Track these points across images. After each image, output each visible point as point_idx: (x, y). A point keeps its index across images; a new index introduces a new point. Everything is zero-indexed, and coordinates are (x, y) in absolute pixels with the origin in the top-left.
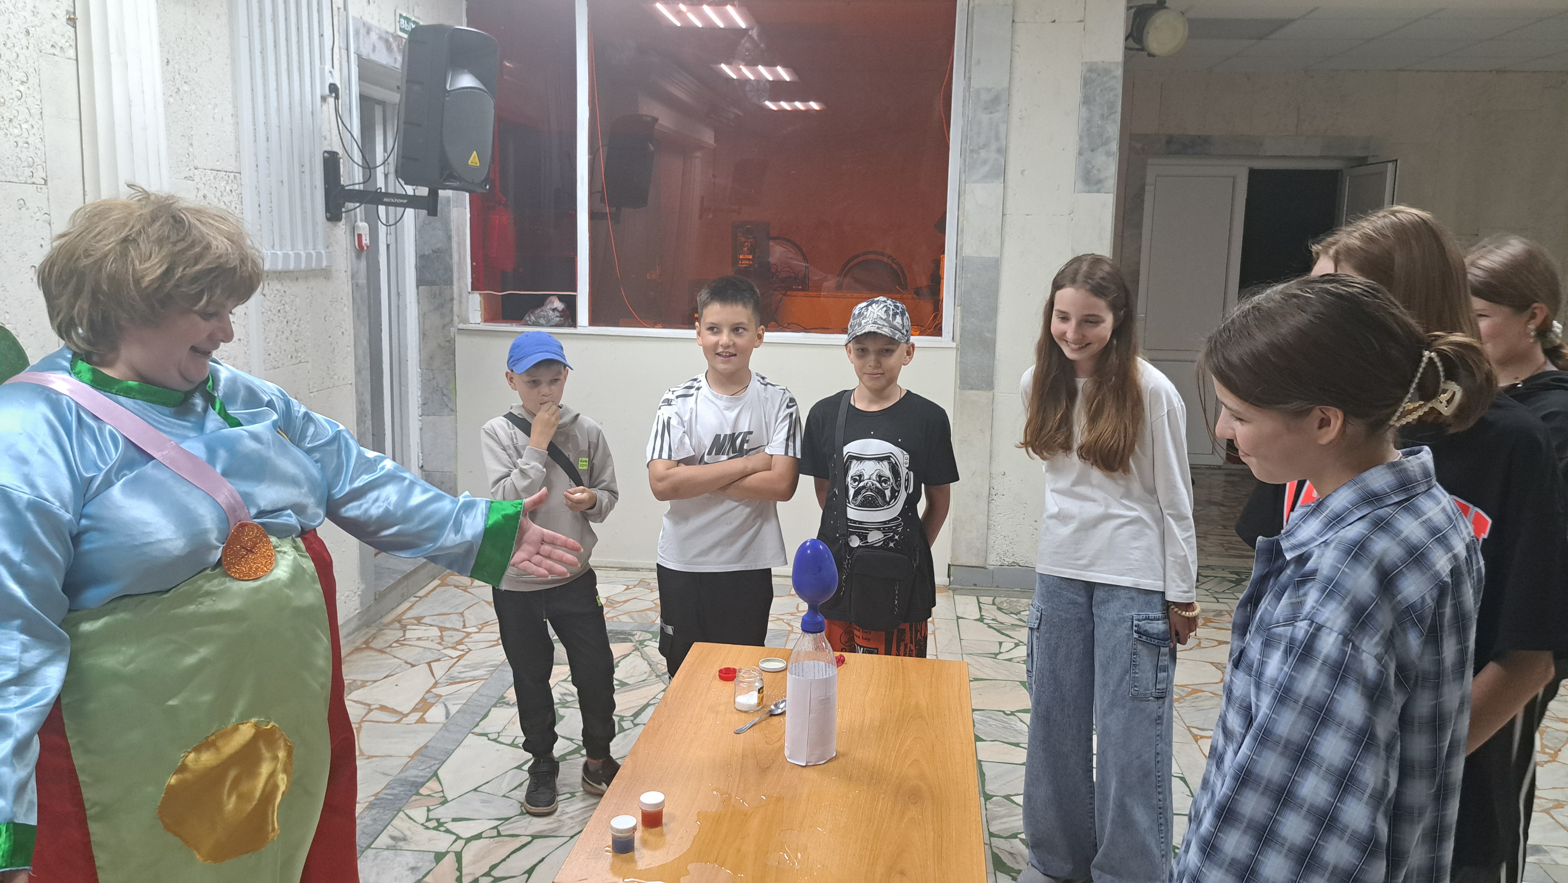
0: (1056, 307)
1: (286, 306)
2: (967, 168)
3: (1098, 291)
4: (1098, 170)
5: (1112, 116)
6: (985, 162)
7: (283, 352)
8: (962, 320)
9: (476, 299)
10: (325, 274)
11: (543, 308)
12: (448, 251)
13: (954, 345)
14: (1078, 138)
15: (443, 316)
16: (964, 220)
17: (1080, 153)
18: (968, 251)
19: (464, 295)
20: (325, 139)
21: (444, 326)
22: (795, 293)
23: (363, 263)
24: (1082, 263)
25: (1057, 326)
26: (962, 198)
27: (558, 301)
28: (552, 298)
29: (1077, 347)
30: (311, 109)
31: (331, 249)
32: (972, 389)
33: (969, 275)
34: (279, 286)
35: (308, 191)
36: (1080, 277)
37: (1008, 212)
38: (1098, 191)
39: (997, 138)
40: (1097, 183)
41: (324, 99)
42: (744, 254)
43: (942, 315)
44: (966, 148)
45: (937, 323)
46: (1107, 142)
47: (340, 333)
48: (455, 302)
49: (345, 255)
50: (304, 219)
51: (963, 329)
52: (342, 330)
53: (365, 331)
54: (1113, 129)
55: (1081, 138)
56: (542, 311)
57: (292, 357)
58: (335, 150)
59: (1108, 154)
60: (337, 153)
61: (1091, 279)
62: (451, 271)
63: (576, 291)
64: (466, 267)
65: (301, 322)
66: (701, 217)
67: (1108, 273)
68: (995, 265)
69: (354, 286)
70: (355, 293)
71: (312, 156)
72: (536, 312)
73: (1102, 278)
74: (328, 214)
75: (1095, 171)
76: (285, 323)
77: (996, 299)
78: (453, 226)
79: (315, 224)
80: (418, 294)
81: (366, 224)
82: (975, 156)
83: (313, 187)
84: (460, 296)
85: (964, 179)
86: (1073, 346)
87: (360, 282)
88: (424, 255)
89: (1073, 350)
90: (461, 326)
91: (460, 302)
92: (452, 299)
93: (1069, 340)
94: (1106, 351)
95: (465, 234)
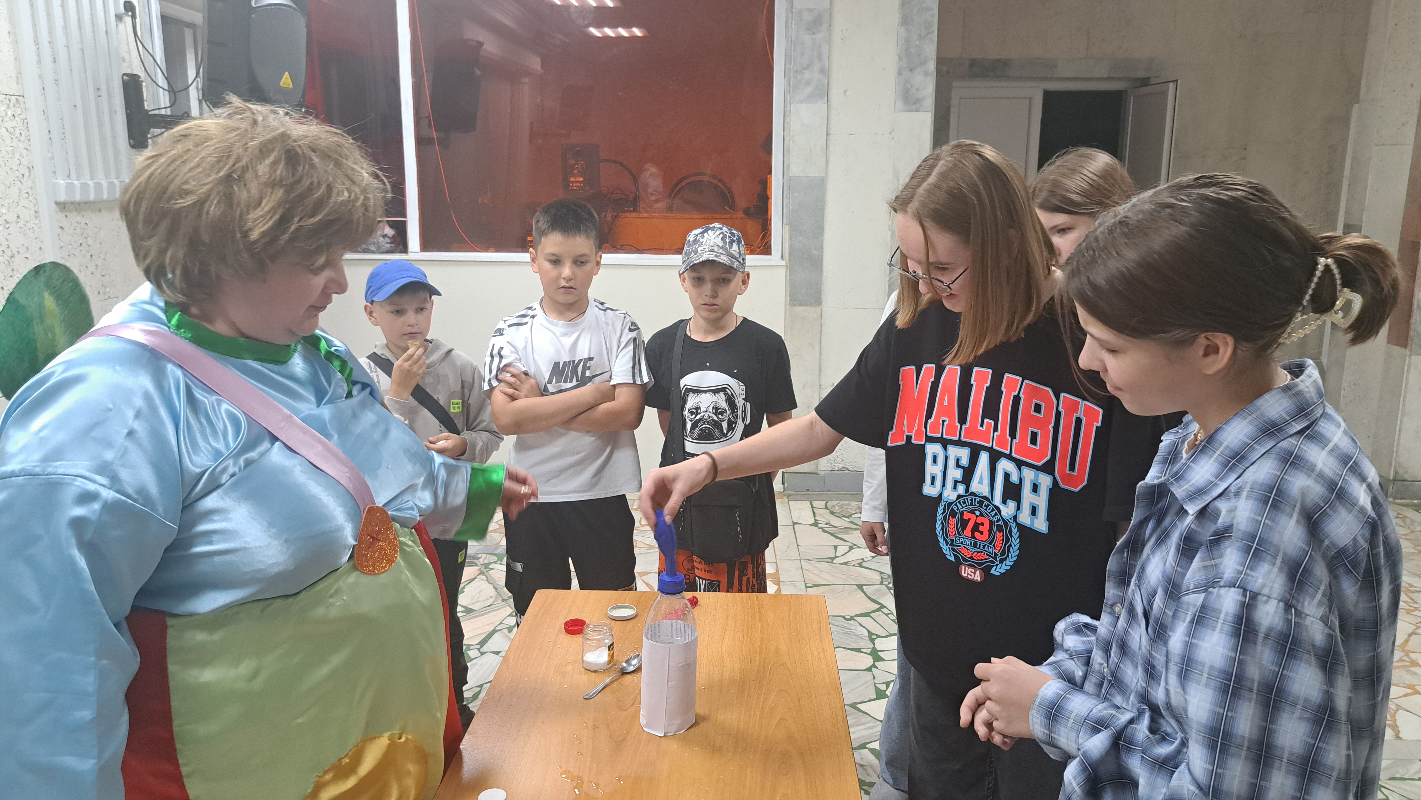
2: (791, 88)
4: (918, 90)
5: (929, 35)
6: (808, 83)
8: (791, 239)
13: (783, 263)
14: (897, 58)
16: (789, 141)
17: (900, 73)
18: (795, 170)
20: (124, 60)
26: (787, 119)
27: (388, 227)
28: (382, 224)
30: (104, 29)
32: (801, 305)
33: (796, 194)
35: (106, 116)
37: (832, 132)
38: (917, 110)
39: (820, 58)
40: (915, 103)
41: (119, 18)
42: (575, 175)
43: (771, 234)
44: (790, 69)
45: (766, 241)
46: (923, 63)
50: (104, 146)
51: (791, 247)
54: (930, 50)
55: (900, 58)
57: (99, 293)
58: (135, 73)
59: (926, 74)
60: (138, 76)
63: (406, 216)
65: (108, 256)
66: (531, 141)
68: (819, 185)
71: (109, 79)
74: (131, 141)
75: (914, 91)
77: (823, 217)
79: (117, 153)
82: (799, 77)
83: (112, 113)
85: (788, 100)
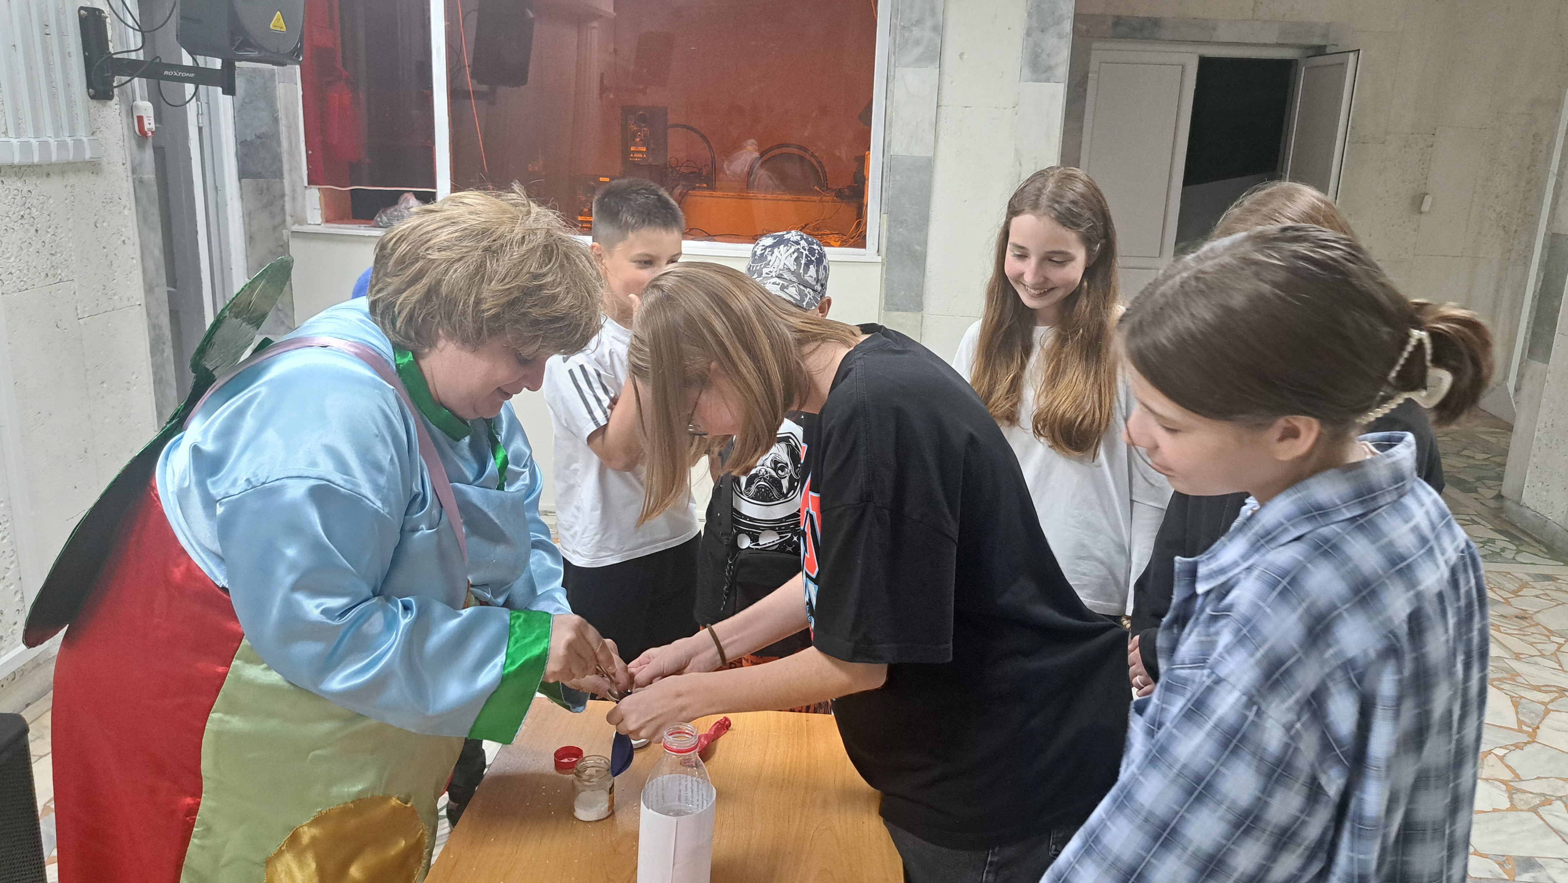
0: (1012, 239)
1: (34, 210)
2: (897, 49)
3: (1067, 219)
4: (1049, 55)
6: (917, 43)
7: (32, 270)
8: (889, 230)
9: (314, 195)
10: (94, 167)
11: (396, 207)
12: (275, 136)
13: (879, 259)
14: (1026, 15)
15: (272, 215)
16: (892, 112)
17: (1028, 34)
18: (897, 149)
19: (299, 189)
21: (275, 228)
22: (697, 193)
23: (149, 154)
24: (1046, 180)
25: (1012, 265)
26: (890, 86)
27: (415, 199)
28: (406, 195)
29: (1037, 292)
31: (99, 135)
32: (898, 310)
33: (898, 177)
34: (19, 184)
35: (56, 59)
36: (1044, 201)
37: (944, 102)
38: (1047, 80)
39: (932, 12)
40: (1046, 71)
42: (636, 145)
43: (866, 223)
44: (896, 24)
45: (860, 232)
46: (1058, 22)
47: (120, 242)
48: (287, 198)
49: (122, 143)
50: (53, 96)
51: (889, 240)
52: (123, 238)
53: (156, 239)
54: (1067, 6)
55: (1030, 15)
56: (396, 210)
57: (47, 275)
58: (96, 6)
59: (1060, 36)
60: (101, 11)
61: (1058, 202)
62: (281, 161)
63: (435, 187)
64: (300, 156)
65: (59, 231)
67: (1083, 195)
68: (927, 166)
69: (137, 183)
70: (138, 191)
71: (59, 12)
72: (389, 212)
73: (1073, 202)
74: (91, 91)
75: (1044, 56)
76: (33, 231)
77: (928, 206)
78: (280, 105)
79: (71, 103)
80: (241, 189)
81: (149, 105)
82: (906, 35)
83: (65, 55)
84: (294, 191)
85: (893, 63)
86: (1033, 291)
87: (145, 176)
88: (246, 140)
89: (1033, 296)
90: (296, 228)
91: (294, 199)
92: (283, 196)
93: (1026, 284)
94: (1072, 299)
95: (296, 116)
